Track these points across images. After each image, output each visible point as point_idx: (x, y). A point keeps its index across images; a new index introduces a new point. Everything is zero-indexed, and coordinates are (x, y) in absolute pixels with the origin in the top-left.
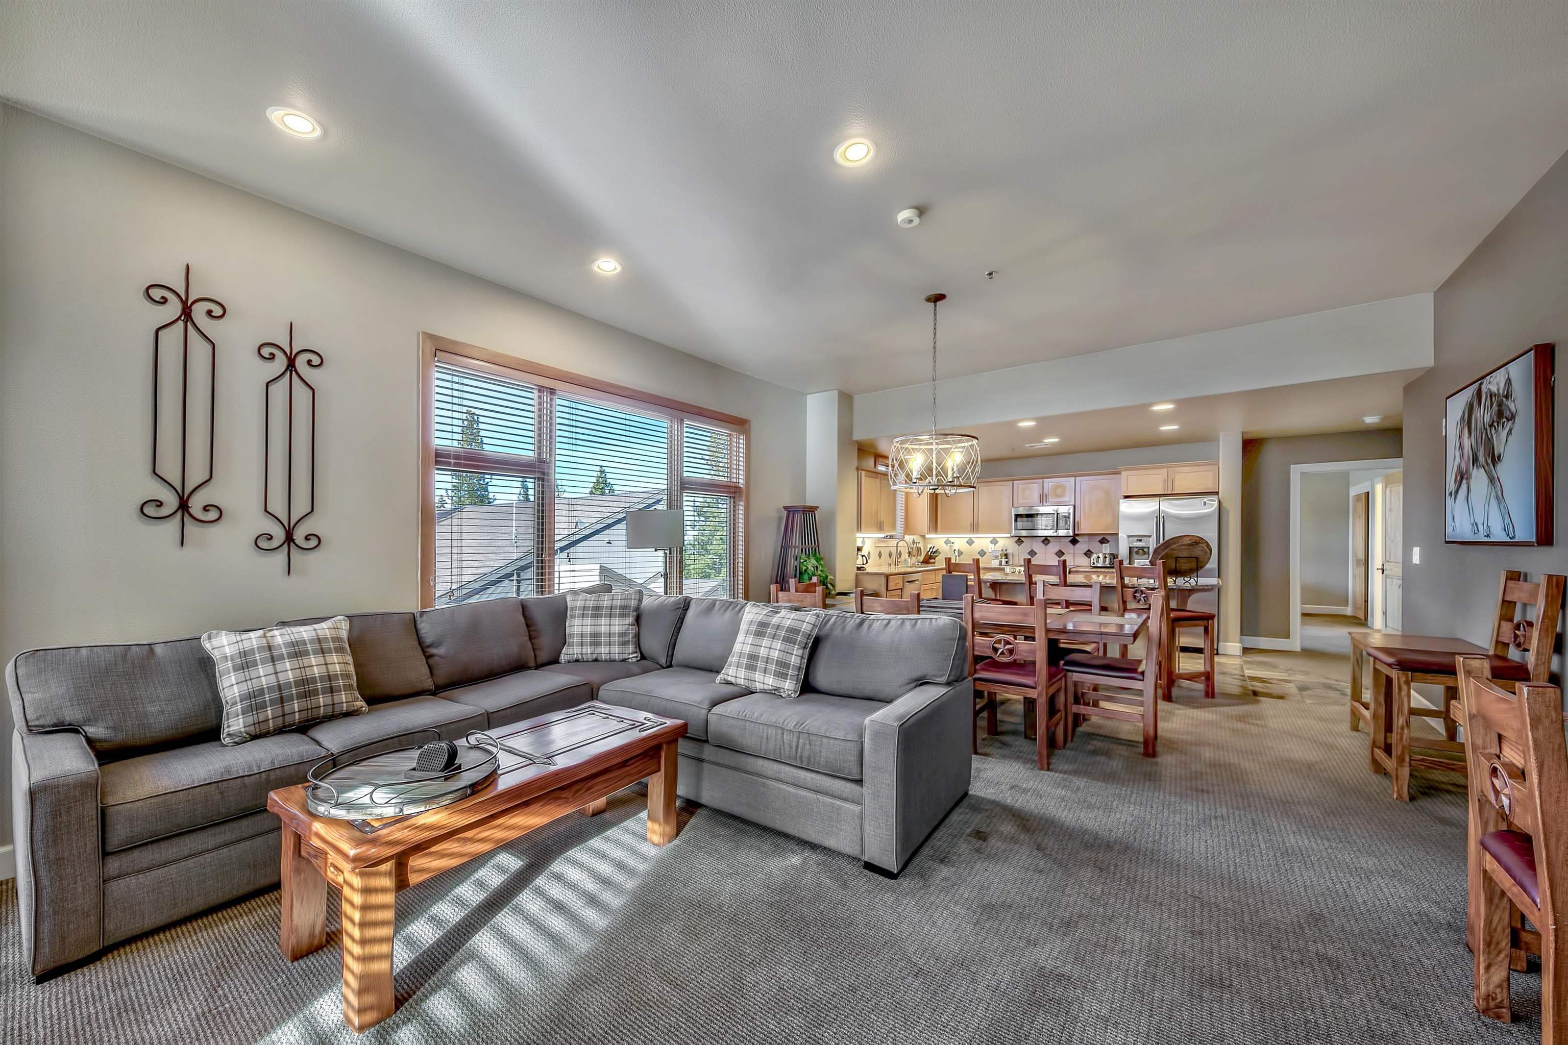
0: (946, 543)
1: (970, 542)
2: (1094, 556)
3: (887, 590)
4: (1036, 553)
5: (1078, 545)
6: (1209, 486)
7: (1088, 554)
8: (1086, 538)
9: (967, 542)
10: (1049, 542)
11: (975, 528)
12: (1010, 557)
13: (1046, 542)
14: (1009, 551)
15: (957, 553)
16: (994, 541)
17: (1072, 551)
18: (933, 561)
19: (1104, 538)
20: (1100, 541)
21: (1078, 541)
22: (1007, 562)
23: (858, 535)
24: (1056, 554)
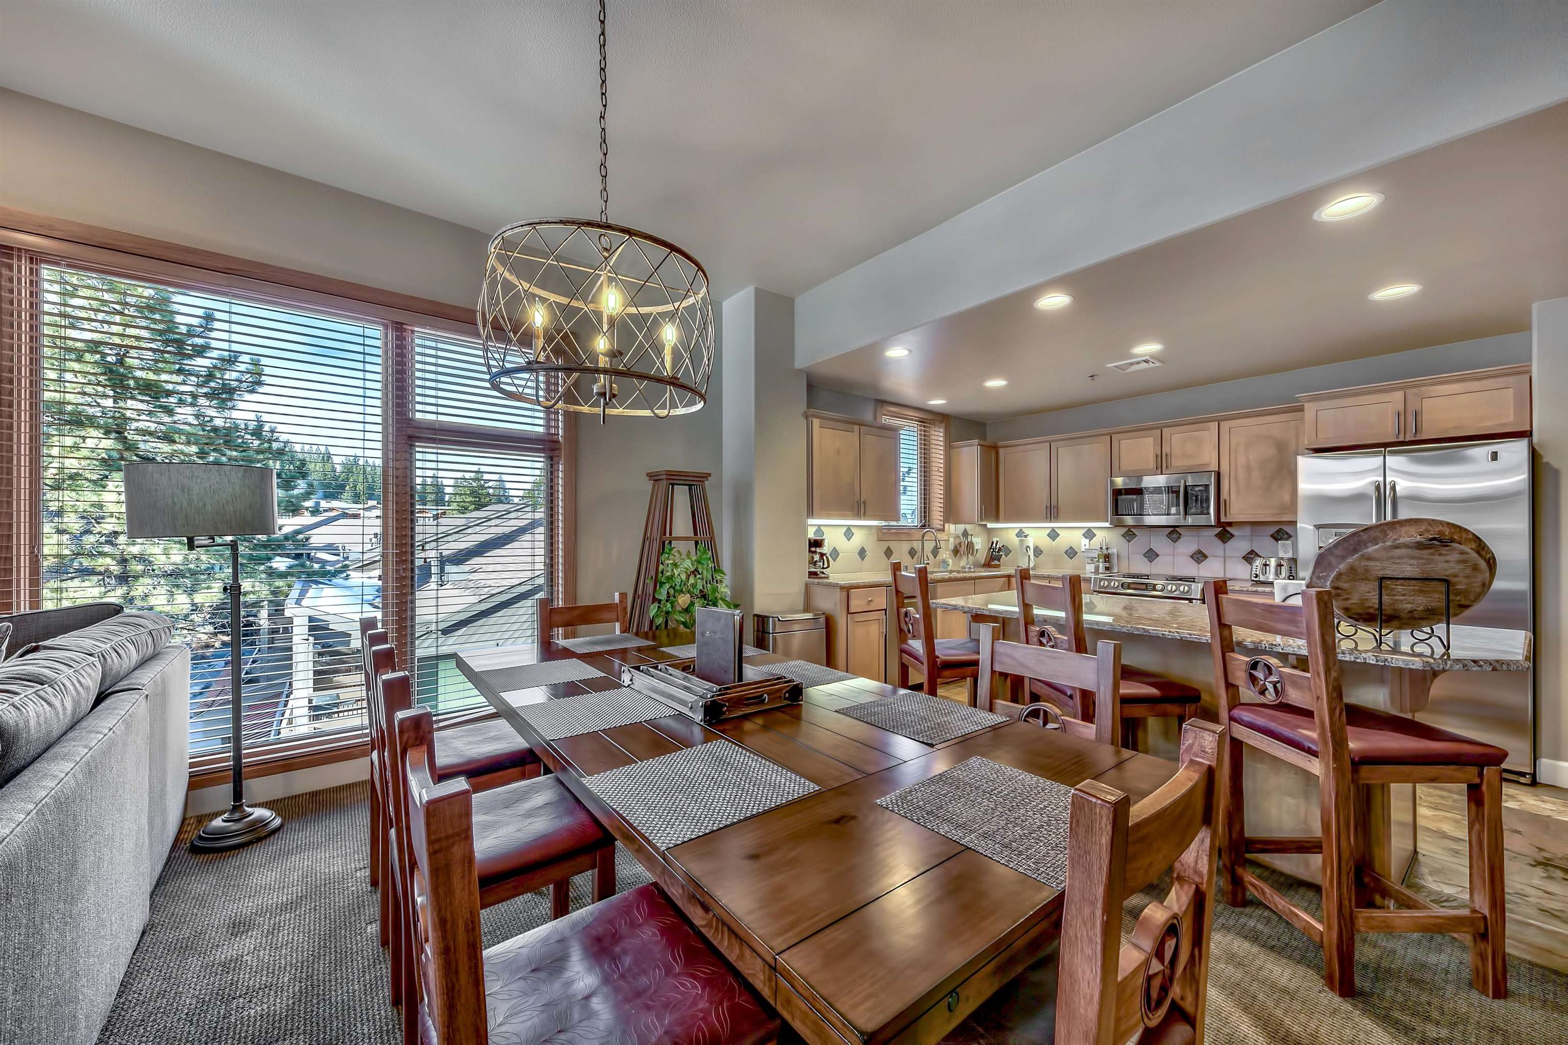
0: (1018, 535)
1: (1053, 535)
2: (1258, 562)
3: (848, 613)
4: (1157, 555)
5: (1231, 543)
6: (1509, 420)
7: (1250, 557)
8: (1247, 530)
9: (1048, 535)
10: (1180, 536)
11: (1052, 512)
12: (1115, 561)
13: (1174, 536)
14: (1113, 551)
15: (1031, 553)
16: (1089, 534)
17: (1221, 553)
18: (996, 562)
19: (1278, 531)
20: (1272, 536)
21: (1232, 536)
22: (1107, 569)
23: (811, 521)
24: (1192, 557)
